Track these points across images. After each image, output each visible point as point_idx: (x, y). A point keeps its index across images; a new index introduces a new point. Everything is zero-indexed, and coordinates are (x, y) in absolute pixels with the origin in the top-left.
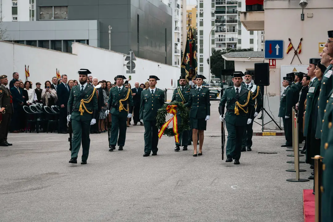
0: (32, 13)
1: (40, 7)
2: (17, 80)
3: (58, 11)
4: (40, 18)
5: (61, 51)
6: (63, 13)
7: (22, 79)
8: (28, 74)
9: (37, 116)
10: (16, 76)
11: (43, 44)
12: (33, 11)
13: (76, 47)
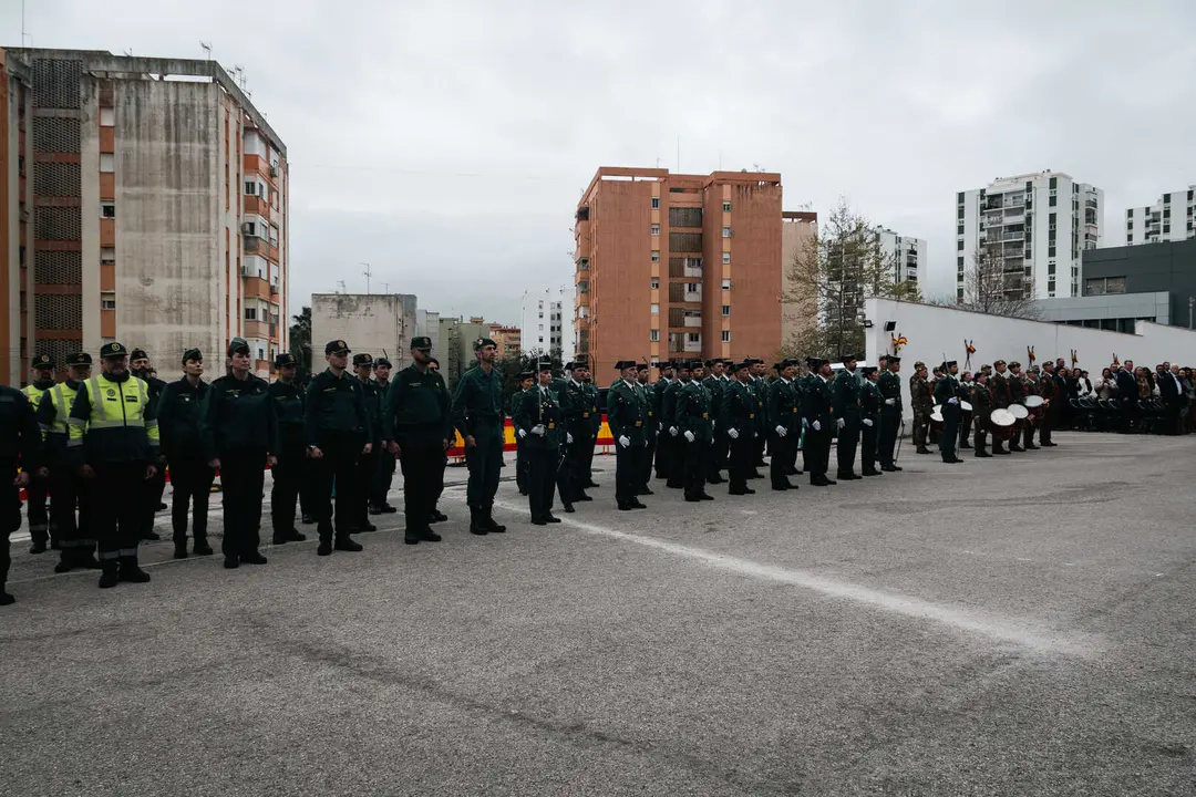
0: (1075, 289)
1: (1086, 280)
2: (1062, 367)
3: (1111, 284)
4: (1086, 292)
5: (1114, 330)
6: (1120, 284)
7: (1068, 365)
8: (1074, 360)
9: (1088, 411)
10: (1061, 363)
11: (1090, 324)
12: (1076, 285)
13: (1140, 327)
